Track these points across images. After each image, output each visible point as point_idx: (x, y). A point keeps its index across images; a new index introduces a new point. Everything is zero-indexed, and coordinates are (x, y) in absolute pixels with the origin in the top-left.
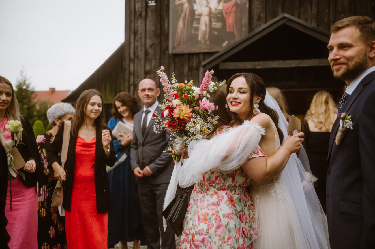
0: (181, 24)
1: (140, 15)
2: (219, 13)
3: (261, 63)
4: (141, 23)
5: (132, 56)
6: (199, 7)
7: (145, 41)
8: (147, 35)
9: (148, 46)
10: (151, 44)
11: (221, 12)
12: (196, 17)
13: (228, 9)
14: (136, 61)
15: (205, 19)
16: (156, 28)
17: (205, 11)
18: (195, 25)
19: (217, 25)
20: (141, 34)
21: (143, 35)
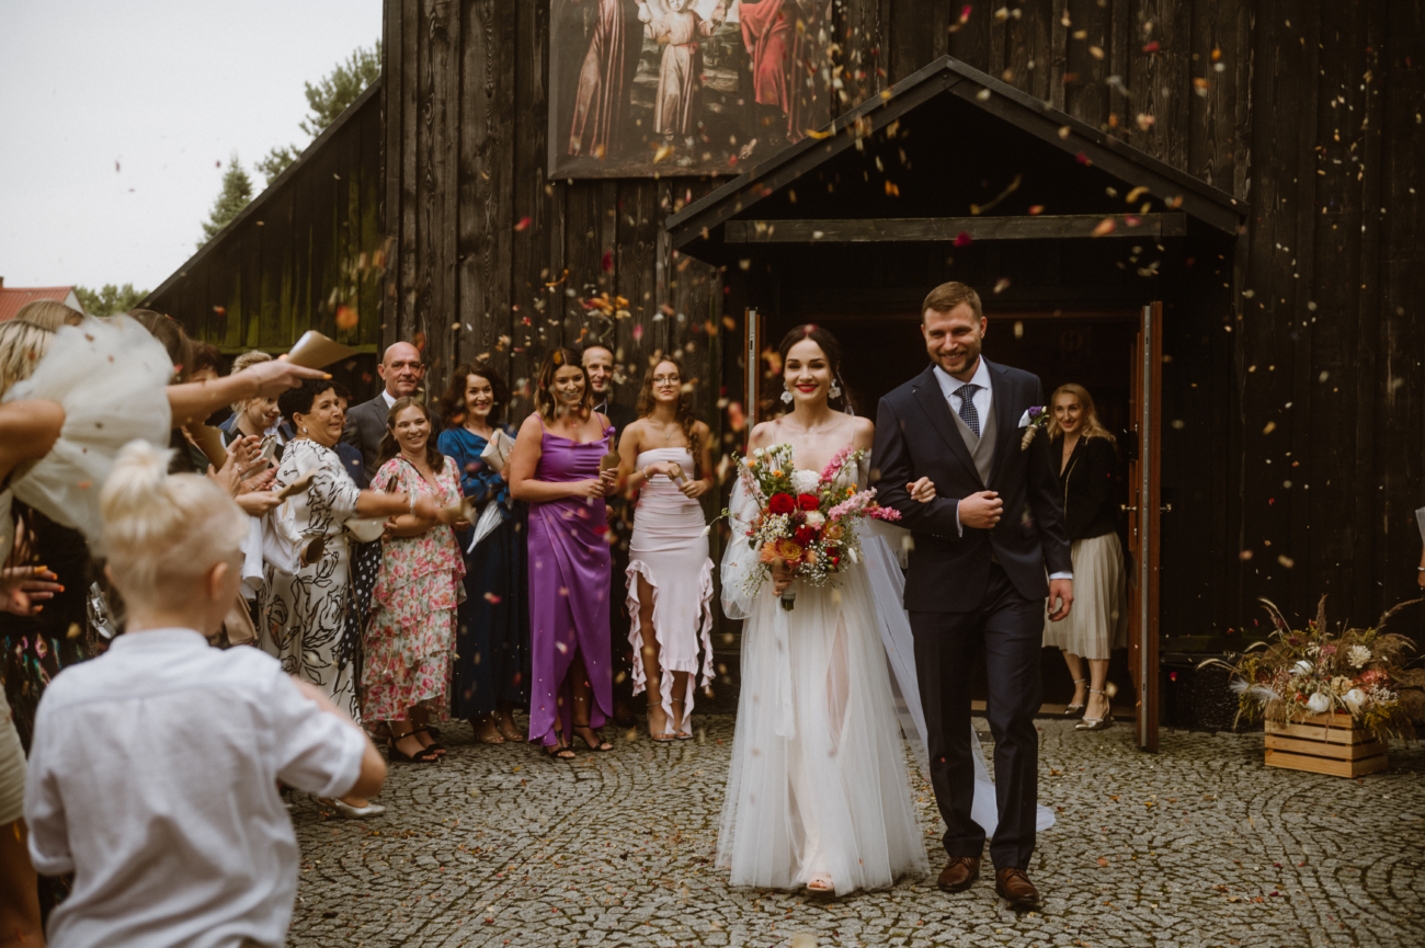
0: (590, 72)
1: (442, 33)
2: (728, 36)
3: (869, 224)
4: (444, 64)
5: (410, 182)
6: (657, 14)
7: (459, 129)
8: (467, 106)
9: (468, 148)
10: (479, 142)
11: (734, 36)
12: (646, 48)
13: (759, 23)
14: (426, 204)
15: (677, 58)
16: (498, 82)
17: (680, 26)
18: (641, 79)
19: (723, 80)
20: (444, 103)
21: (452, 108)
